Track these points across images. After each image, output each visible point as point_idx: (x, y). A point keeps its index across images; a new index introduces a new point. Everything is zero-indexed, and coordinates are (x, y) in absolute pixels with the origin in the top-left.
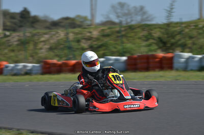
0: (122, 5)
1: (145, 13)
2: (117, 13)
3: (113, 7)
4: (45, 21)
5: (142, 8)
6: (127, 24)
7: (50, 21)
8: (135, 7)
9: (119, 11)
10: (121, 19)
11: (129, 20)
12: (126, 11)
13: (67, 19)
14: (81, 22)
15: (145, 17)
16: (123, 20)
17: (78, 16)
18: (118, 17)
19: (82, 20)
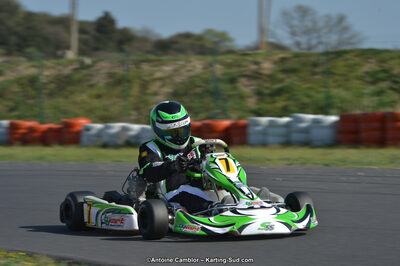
0: (303, 11)
1: (346, 29)
2: (291, 27)
3: (285, 14)
4: (144, 40)
5: (341, 19)
6: (310, 48)
7: (154, 39)
8: (328, 17)
9: (296, 22)
10: (298, 39)
11: (314, 42)
12: (309, 24)
13: (187, 36)
14: (216, 43)
15: (346, 36)
16: (303, 40)
17: (209, 32)
18: (293, 34)
19: (216, 39)
